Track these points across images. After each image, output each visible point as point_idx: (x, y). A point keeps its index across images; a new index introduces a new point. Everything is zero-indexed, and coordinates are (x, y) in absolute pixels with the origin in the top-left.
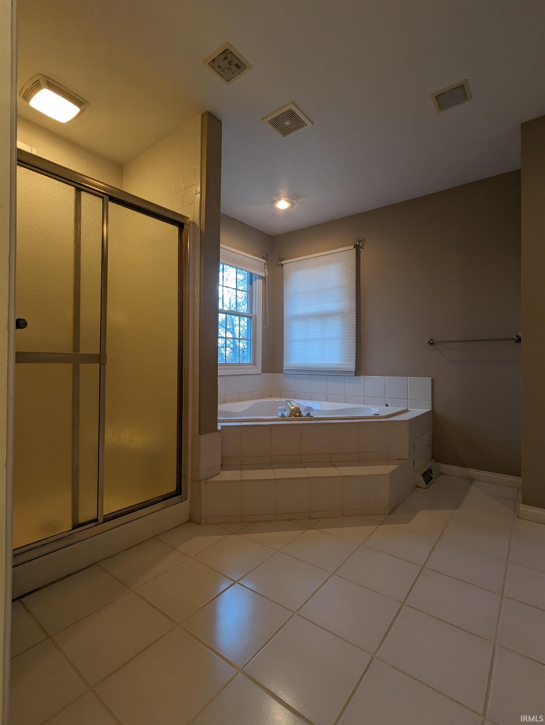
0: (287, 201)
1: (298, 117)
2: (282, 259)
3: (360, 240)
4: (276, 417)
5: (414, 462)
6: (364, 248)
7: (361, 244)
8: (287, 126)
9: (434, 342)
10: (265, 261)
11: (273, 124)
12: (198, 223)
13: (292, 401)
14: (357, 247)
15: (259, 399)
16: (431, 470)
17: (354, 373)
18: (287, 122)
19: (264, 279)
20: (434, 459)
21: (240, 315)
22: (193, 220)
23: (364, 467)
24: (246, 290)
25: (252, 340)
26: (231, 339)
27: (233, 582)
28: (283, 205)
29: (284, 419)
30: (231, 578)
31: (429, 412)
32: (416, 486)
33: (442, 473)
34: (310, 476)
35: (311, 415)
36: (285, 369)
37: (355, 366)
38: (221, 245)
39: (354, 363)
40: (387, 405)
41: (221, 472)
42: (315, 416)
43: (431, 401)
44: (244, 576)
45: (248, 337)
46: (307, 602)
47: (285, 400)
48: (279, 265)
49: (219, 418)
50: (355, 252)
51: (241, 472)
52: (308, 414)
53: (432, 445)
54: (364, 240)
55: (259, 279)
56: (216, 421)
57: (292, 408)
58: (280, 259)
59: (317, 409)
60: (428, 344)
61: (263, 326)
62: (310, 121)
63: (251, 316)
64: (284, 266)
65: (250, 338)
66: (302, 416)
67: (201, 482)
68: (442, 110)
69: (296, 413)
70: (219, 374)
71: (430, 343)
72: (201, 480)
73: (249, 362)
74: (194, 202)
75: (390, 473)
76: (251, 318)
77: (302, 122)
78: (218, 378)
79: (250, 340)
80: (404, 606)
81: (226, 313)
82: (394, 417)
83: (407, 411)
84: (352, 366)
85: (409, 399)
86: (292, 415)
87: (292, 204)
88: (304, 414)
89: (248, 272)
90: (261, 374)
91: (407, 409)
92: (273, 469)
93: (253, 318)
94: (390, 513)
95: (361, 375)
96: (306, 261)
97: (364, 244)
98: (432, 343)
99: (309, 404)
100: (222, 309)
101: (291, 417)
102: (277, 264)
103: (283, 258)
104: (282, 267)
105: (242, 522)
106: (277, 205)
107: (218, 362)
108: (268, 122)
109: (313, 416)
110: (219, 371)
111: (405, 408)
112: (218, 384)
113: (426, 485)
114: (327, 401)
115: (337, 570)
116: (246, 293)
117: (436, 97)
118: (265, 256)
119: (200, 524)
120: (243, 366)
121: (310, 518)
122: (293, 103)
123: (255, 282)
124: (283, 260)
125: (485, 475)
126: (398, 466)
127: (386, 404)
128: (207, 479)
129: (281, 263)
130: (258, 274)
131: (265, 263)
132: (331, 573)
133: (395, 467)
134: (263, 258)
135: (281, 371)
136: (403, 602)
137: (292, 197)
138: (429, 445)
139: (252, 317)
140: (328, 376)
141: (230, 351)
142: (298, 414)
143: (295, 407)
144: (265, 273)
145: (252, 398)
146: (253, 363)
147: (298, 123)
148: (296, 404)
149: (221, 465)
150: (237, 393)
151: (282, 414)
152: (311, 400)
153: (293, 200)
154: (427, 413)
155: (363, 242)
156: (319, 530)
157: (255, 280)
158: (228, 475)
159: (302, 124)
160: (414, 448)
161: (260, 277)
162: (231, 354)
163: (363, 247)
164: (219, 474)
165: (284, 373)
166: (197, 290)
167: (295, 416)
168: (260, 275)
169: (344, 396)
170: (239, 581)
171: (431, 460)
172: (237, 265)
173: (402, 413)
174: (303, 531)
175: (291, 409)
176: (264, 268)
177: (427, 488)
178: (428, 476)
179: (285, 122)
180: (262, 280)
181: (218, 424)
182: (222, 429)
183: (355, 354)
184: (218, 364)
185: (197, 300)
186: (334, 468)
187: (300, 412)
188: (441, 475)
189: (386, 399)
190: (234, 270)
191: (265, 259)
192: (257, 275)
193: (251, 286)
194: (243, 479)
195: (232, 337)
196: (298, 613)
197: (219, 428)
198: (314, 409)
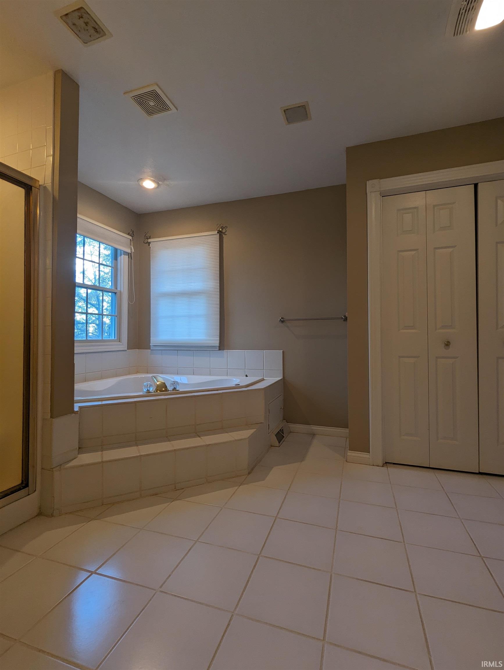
0: (154, 181)
1: (162, 100)
2: (148, 237)
3: (222, 227)
4: (141, 393)
5: (269, 425)
6: (226, 235)
7: (224, 231)
8: (151, 106)
9: (284, 320)
10: (131, 238)
11: (137, 100)
12: (50, 188)
13: (158, 376)
14: (220, 232)
15: (125, 376)
16: (283, 430)
17: (218, 348)
18: (151, 101)
19: (129, 255)
20: (285, 420)
21: (103, 290)
22: (44, 184)
23: (227, 434)
24: (110, 265)
25: (116, 316)
26: (96, 315)
27: (90, 574)
28: (149, 184)
29: (149, 394)
30: (88, 570)
31: (281, 380)
32: (271, 445)
33: (292, 431)
34: (175, 449)
35: (177, 389)
36: (152, 345)
37: (219, 341)
38: (78, 215)
39: (218, 339)
40: (247, 376)
41: (79, 455)
42: (181, 390)
43: (282, 371)
44: (103, 564)
45: (112, 313)
46: (170, 576)
47: (151, 376)
48: (146, 243)
49: (76, 398)
50: (219, 238)
51: (102, 454)
52: (174, 388)
53: (283, 408)
54: (226, 227)
55: (125, 255)
56: (72, 402)
57: (158, 383)
58: (146, 236)
59: (184, 382)
60: (280, 321)
61: (129, 302)
62: (175, 107)
63: (115, 291)
64: (150, 245)
65: (114, 314)
66: (169, 391)
67: (54, 469)
68: (289, 123)
69: (162, 388)
70: (75, 352)
71: (281, 321)
72: (54, 468)
73: (113, 338)
74: (45, 165)
75: (249, 437)
76: (115, 293)
77: (167, 105)
78: (75, 356)
79: (115, 316)
80: (261, 557)
81: (87, 287)
82: (253, 386)
83: (263, 380)
84: (215, 341)
85: (265, 370)
86: (157, 390)
87: (159, 185)
88: (170, 388)
89: (112, 247)
90: (126, 350)
91: (263, 378)
92: (137, 446)
93: (118, 294)
94: (249, 473)
95: (224, 350)
96: (171, 241)
97: (226, 231)
98: (282, 321)
99: (177, 378)
100: (82, 283)
101: (157, 392)
102: (144, 242)
103: (150, 236)
104: (149, 245)
105: (102, 505)
106: (143, 183)
107: (75, 339)
108: (131, 98)
109: (179, 390)
110: (75, 349)
111: (262, 378)
112: (75, 363)
113: (278, 443)
114: (194, 374)
115: (200, 536)
116: (111, 268)
117: (284, 111)
118: (131, 233)
119: (52, 516)
120: (107, 343)
121: (175, 489)
122: (157, 85)
123: (120, 258)
124: (150, 238)
125: (324, 430)
126: (256, 429)
127: (246, 374)
128: (61, 465)
129: (148, 241)
130: (124, 250)
131: (131, 240)
132: (195, 540)
133: (253, 431)
134: (128, 234)
135: (148, 347)
136: (260, 554)
137: (158, 179)
138: (281, 408)
139: (117, 292)
140: (194, 351)
141: (96, 327)
142: (164, 389)
143: (161, 382)
144: (131, 250)
145: (116, 375)
146: (117, 339)
147: (163, 105)
148: (162, 379)
149: (79, 448)
150: (100, 371)
151: (148, 390)
152: (178, 374)
153: (160, 181)
154: (279, 381)
155: (225, 229)
156: (184, 500)
157: (120, 256)
158: (86, 458)
159: (166, 107)
160: (269, 413)
161: (125, 253)
162: (97, 331)
163: (225, 233)
164: (76, 458)
165: (151, 349)
166: (49, 261)
167: (161, 391)
168: (125, 251)
169: (209, 369)
170: (97, 571)
171: (283, 421)
172: (100, 238)
173: (259, 382)
174: (168, 504)
175: (157, 385)
176: (130, 245)
177: (279, 447)
178: (280, 436)
179: (150, 102)
180: (127, 256)
181: (75, 405)
182: (80, 410)
183: (219, 331)
184: (75, 341)
185: (49, 272)
186: (199, 438)
187: (166, 387)
188: (291, 433)
189: (246, 370)
190: (96, 244)
191: (131, 236)
192: (122, 251)
193: (116, 261)
194: (104, 460)
195: (98, 313)
196: (160, 590)
197: (76, 409)
198: (181, 383)
